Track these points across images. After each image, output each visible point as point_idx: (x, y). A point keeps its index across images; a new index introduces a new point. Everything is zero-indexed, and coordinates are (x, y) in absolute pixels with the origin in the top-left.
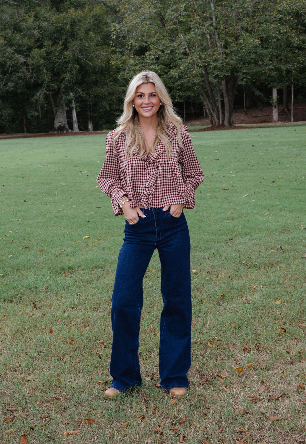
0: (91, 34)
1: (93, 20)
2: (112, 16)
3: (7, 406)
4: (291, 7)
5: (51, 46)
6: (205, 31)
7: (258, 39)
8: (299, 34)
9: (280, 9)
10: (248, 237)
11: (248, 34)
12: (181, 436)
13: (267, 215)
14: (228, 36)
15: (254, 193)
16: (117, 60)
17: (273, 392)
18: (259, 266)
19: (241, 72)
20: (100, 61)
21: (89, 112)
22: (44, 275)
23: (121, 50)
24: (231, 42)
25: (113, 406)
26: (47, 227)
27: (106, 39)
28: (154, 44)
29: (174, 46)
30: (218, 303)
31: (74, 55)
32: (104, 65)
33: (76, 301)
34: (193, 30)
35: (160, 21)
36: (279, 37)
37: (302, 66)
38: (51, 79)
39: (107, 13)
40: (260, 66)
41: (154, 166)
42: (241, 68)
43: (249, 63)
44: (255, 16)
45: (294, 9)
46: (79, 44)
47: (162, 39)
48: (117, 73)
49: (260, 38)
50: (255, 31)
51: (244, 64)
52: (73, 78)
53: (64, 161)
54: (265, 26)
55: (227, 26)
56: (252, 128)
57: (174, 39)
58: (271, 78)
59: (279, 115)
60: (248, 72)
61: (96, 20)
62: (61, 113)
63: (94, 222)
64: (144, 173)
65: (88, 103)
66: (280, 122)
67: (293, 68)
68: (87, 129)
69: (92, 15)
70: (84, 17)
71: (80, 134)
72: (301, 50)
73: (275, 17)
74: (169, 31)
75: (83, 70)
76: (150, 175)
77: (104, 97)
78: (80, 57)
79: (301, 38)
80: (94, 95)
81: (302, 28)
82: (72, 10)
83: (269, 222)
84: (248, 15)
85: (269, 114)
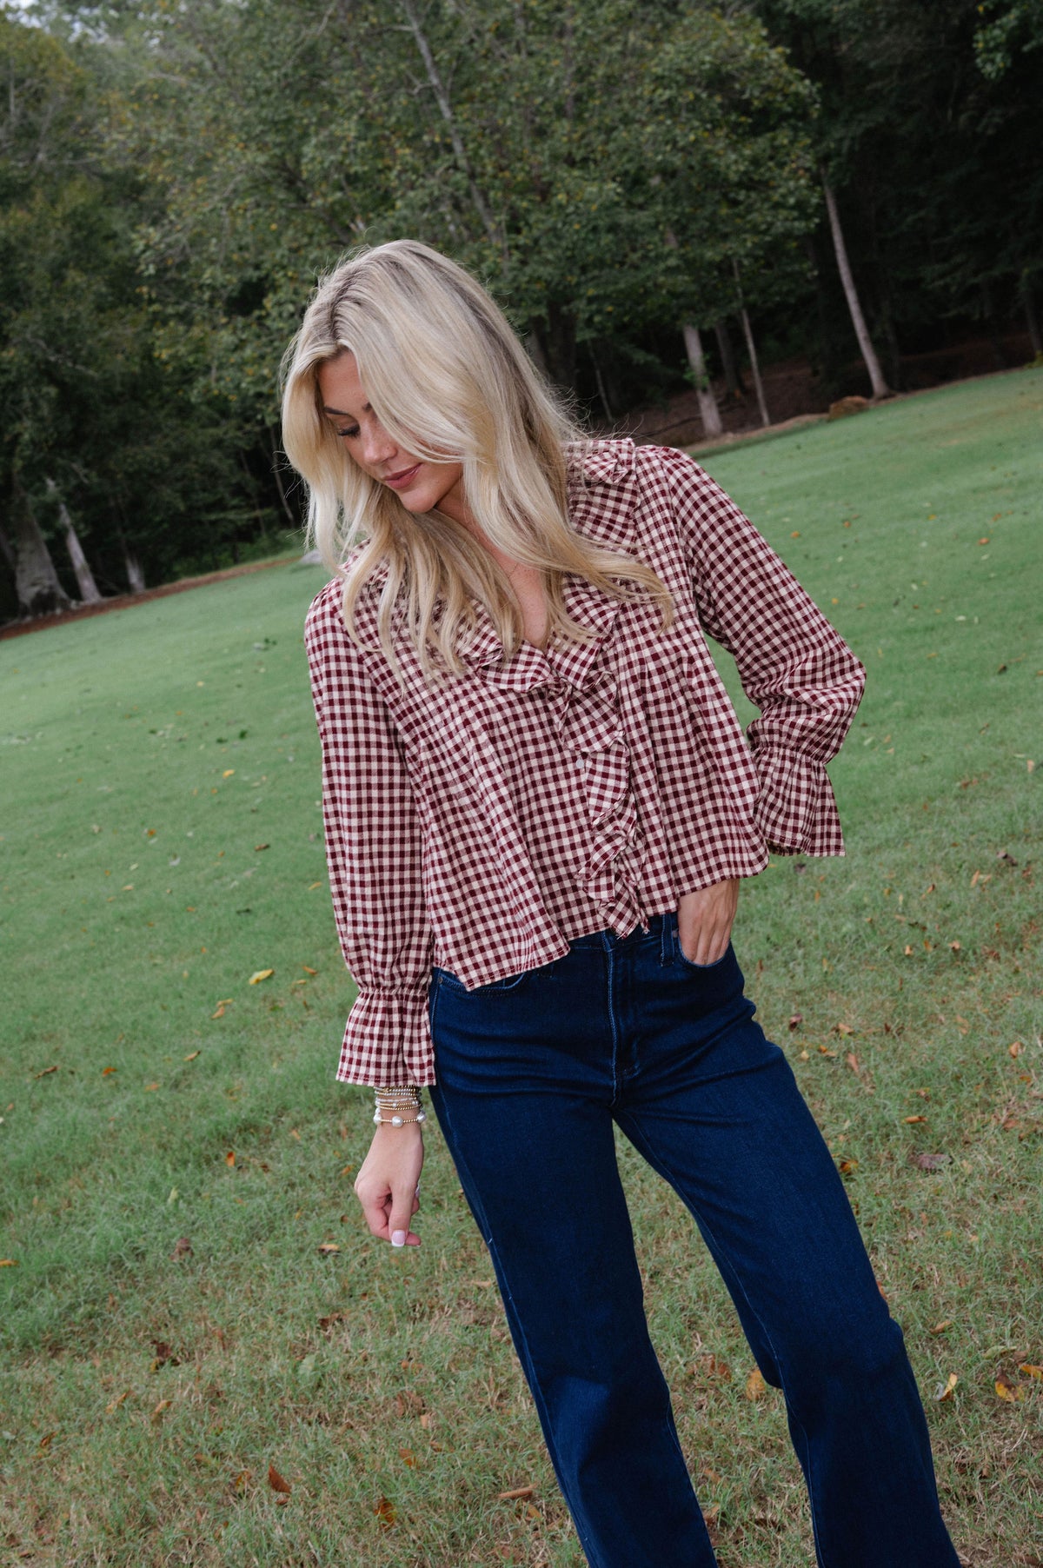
0: (74, 277)
1: (68, 230)
2: (126, 209)
4: (695, 59)
6: (439, 189)
7: (614, 180)
8: (737, 142)
9: (659, 71)
11: (576, 173)
14: (513, 192)
16: (174, 343)
19: (580, 297)
20: (120, 357)
21: (119, 533)
23: (182, 308)
24: (528, 211)
27: (124, 282)
28: (284, 267)
31: (32, 358)
32: (137, 369)
34: (399, 194)
35: (288, 189)
36: (678, 160)
37: (768, 238)
39: (106, 200)
40: (636, 267)
41: (597, 706)
42: (578, 284)
43: (600, 263)
44: (584, 110)
45: (703, 63)
46: (39, 317)
47: (307, 245)
48: (185, 387)
49: (616, 175)
50: (599, 157)
51: (584, 269)
52: (45, 429)
53: (85, 707)
54: (624, 134)
55: (506, 162)
57: (344, 238)
58: (677, 298)
59: (721, 413)
60: (601, 292)
61: (79, 227)
62: (31, 552)
64: (557, 757)
65: (112, 503)
66: (731, 435)
67: (742, 252)
68: (126, 587)
69: (60, 215)
70: (38, 227)
71: (109, 606)
72: (753, 189)
73: (651, 102)
74: (323, 214)
75: (72, 399)
76: (594, 761)
77: (158, 471)
78: (52, 359)
79: (747, 152)
80: (126, 473)
84: (560, 112)
85: (686, 417)
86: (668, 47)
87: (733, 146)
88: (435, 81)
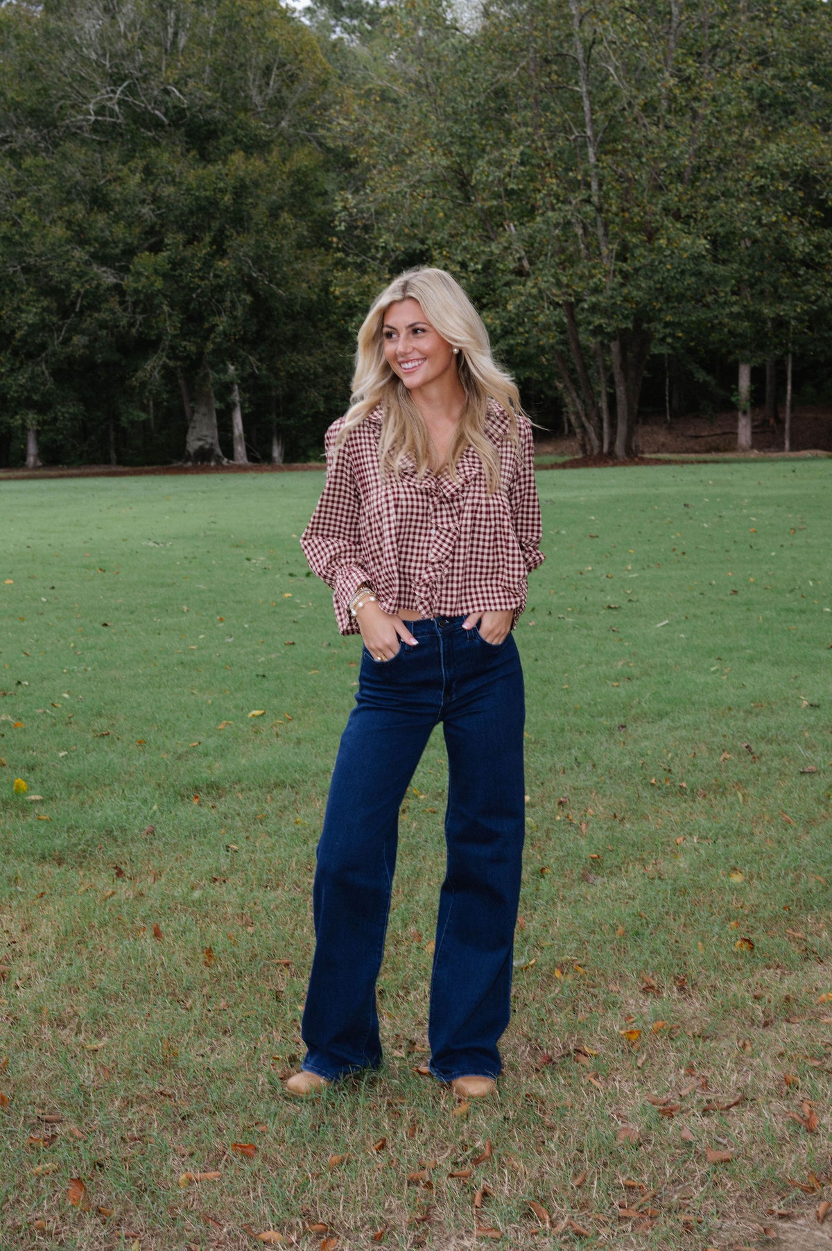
0: (286, 218)
1: (290, 183)
2: (338, 176)
3: (38, 1111)
4: (790, 160)
5: (184, 246)
6: (573, 215)
7: (705, 238)
8: (808, 229)
9: (761, 163)
10: (666, 722)
11: (679, 225)
12: (478, 1194)
13: (717, 670)
14: (628, 229)
15: (683, 618)
16: (348, 284)
17: (716, 1092)
18: (692, 791)
19: (660, 320)
20: (304, 285)
21: (274, 416)
22: (145, 801)
23: (359, 260)
24: (636, 246)
25: (306, 1114)
26: (159, 687)
27: (322, 231)
28: (441, 247)
29: (492, 253)
30: (584, 878)
31: (240, 270)
32: (315, 297)
33: (224, 863)
34: (540, 211)
35: (459, 188)
36: (758, 234)
37: (815, 308)
38: (181, 329)
40: (707, 306)
42: (661, 310)
43: (681, 298)
44: (697, 179)
45: (796, 165)
46: (252, 242)
47: (462, 234)
48: (347, 318)
49: (708, 235)
50: (699, 218)
51: (668, 299)
52: (235, 326)
53: (208, 533)
54: (722, 205)
55: (628, 205)
56: (683, 462)
57: (492, 235)
58: (735, 337)
59: (753, 433)
60: (677, 320)
61: (299, 182)
62: (204, 415)
63: (278, 678)
65: (273, 393)
66: (756, 451)
67: (792, 314)
68: (268, 458)
69: (287, 170)
70: (269, 175)
71: (251, 469)
72: (813, 268)
73: (749, 185)
74: (480, 214)
75: (262, 308)
77: (312, 377)
78: (255, 275)
79: (814, 238)
80: (288, 372)
81: (817, 213)
82: (237, 158)
83: (721, 687)
84: (680, 177)
85: (727, 430)
86: (773, 147)
87: (805, 232)
88: (589, 133)
